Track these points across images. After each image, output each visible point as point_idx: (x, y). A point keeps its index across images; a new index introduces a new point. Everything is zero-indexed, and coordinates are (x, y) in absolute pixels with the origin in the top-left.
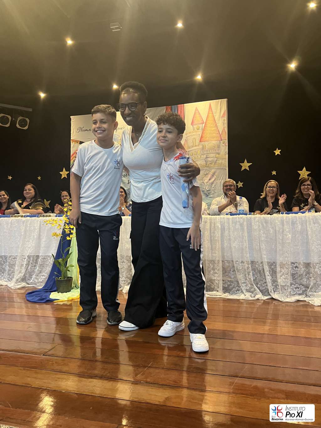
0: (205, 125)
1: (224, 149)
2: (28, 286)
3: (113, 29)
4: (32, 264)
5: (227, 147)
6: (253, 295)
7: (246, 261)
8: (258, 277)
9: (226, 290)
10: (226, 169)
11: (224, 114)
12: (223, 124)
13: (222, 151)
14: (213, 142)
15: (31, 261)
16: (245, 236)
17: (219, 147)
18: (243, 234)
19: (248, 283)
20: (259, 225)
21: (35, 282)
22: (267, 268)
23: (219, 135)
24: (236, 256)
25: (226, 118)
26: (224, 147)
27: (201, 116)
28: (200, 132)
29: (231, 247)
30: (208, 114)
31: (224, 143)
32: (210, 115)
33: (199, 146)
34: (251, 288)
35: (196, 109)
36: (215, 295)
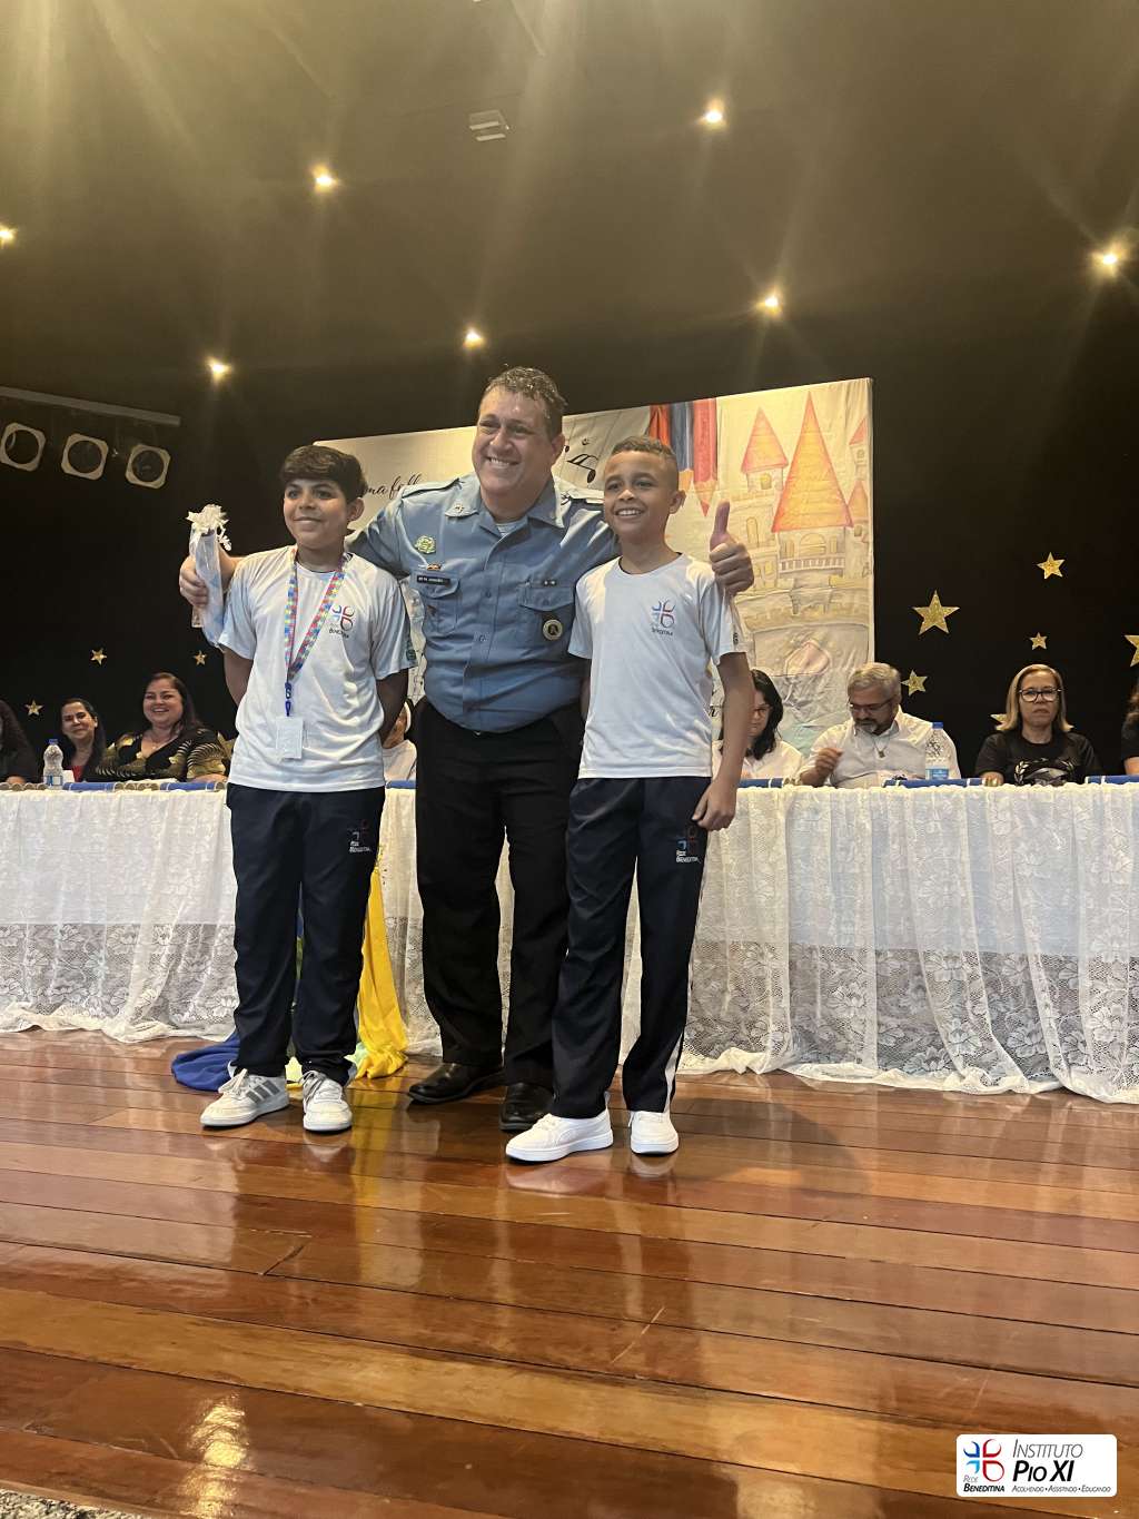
0: (791, 472)
1: (860, 558)
2: (173, 1032)
3: (478, 133)
4: (189, 954)
5: (871, 548)
6: (990, 1078)
7: (966, 954)
8: (1008, 1010)
9: (890, 1056)
10: (867, 628)
11: (859, 433)
12: (857, 467)
13: (853, 561)
14: (819, 531)
15: (187, 946)
16: (962, 863)
17: (840, 547)
18: (952, 853)
19: (972, 1032)
20: (1012, 822)
21: (199, 1018)
22: (1044, 977)
23: (840, 507)
24: (927, 934)
25: (866, 446)
26: (857, 550)
27: (775, 442)
28: (772, 499)
29: (908, 902)
30: (804, 431)
31: (860, 535)
32: (810, 437)
33: (768, 546)
34: (984, 1051)
35: (760, 416)
36: (849, 1077)
